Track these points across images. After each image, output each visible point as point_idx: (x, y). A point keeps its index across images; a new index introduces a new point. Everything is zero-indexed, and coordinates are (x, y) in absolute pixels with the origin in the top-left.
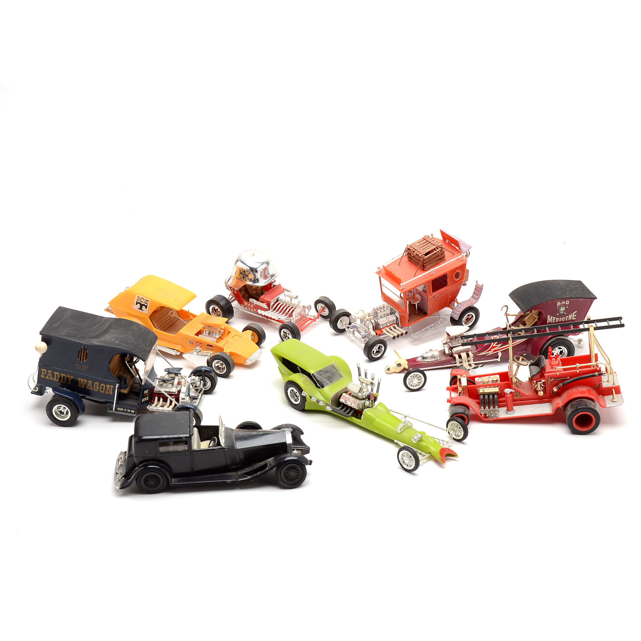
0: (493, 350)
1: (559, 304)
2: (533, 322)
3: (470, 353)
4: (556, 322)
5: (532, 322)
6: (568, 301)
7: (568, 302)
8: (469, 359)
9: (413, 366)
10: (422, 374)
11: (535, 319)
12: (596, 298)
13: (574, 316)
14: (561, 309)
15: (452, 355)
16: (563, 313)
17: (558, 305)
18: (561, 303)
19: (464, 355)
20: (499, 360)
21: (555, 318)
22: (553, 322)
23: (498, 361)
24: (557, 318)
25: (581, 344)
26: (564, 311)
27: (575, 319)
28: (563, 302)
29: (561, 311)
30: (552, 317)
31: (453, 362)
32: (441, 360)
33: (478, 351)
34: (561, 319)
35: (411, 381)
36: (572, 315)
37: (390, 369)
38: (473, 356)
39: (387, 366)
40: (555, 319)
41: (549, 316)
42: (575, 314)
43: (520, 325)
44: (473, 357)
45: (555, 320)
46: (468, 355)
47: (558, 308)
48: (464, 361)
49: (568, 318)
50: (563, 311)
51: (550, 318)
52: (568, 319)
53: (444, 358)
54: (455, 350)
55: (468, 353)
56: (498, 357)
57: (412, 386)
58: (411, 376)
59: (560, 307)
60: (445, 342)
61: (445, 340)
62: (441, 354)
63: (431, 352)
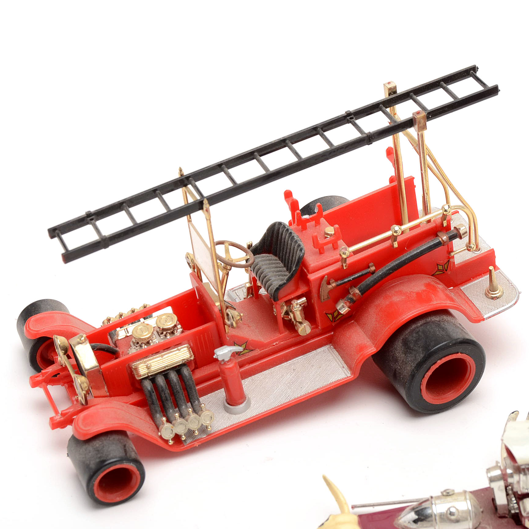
15: (517, 519)
53: (489, 527)
60: (498, 472)
61: (497, 467)
62: (479, 507)
63: (449, 499)
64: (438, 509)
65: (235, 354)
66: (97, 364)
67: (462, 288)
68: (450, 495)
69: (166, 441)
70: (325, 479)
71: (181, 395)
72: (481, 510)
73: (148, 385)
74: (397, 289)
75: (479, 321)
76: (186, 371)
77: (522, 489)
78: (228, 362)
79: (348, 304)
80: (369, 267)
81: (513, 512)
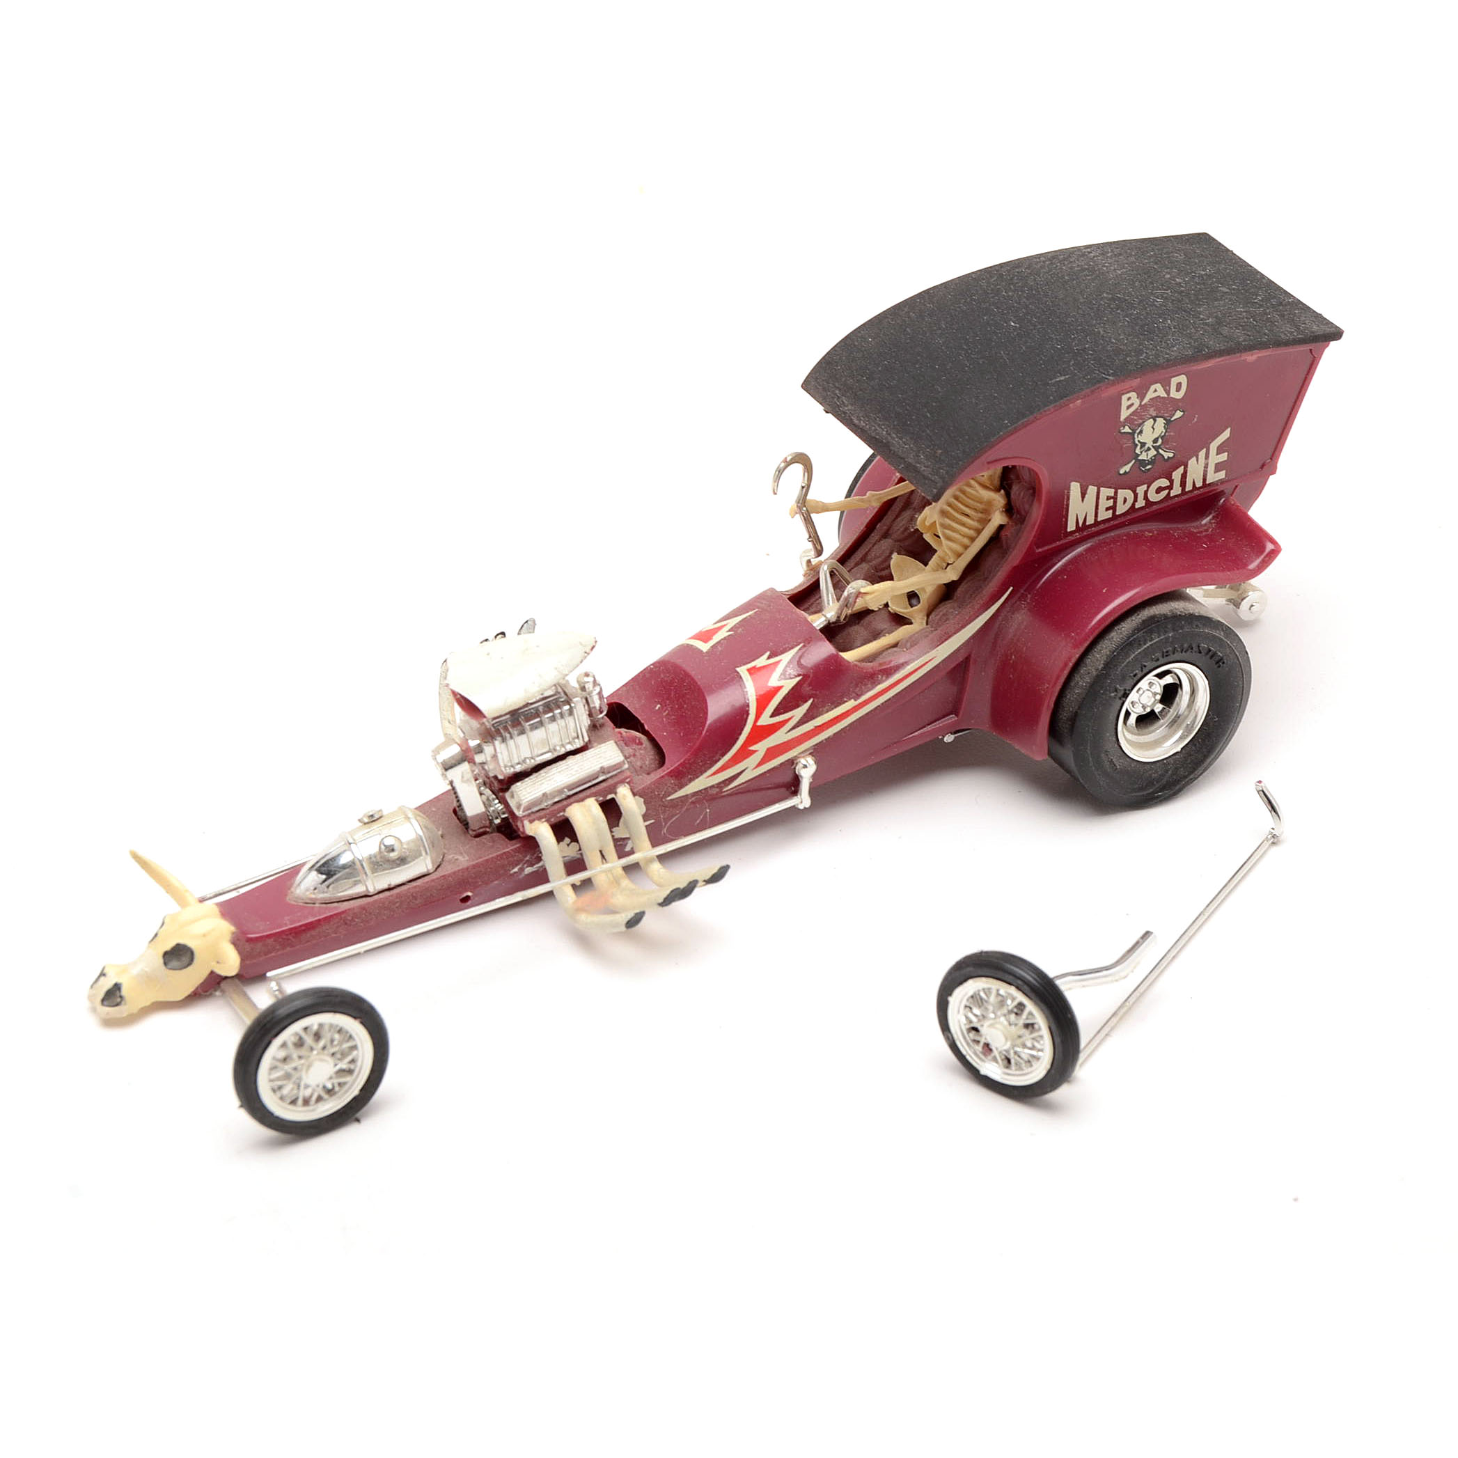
0: (761, 747)
1: (1129, 403)
2: (979, 532)
3: (624, 796)
4: (1118, 513)
5: (971, 533)
6: (1183, 379)
7: (1179, 386)
8: (620, 832)
9: (270, 941)
10: (355, 1018)
11: (986, 512)
12: (1337, 334)
13: (1215, 459)
14: (1141, 432)
15: (508, 828)
16: (1153, 452)
17: (1124, 414)
18: (1141, 396)
19: (587, 816)
20: (803, 800)
21: (1111, 492)
22: (1099, 519)
23: (801, 807)
24: (1122, 493)
25: (1245, 605)
26: (1160, 441)
27: (1222, 475)
28: (1153, 388)
29: (1143, 444)
30: (1092, 490)
31: (522, 870)
32: (447, 869)
33: (670, 774)
34: (1146, 493)
35: (287, 1076)
36: (1207, 457)
37: (124, 992)
38: (644, 809)
39: (103, 974)
40: (1108, 498)
41: (1075, 488)
42: (1220, 450)
43: (895, 556)
44: (645, 817)
45: (1111, 503)
46: (611, 810)
47: (1127, 429)
48: (592, 858)
49: (1184, 476)
50: (1155, 441)
51: (1083, 495)
52: (1183, 484)
53: (463, 857)
54: (525, 793)
55: (613, 800)
56: (793, 786)
57: (294, 1102)
58: (284, 1045)
59: (1136, 421)
60: (454, 750)
61: (449, 741)
62: (433, 828)
63: (375, 826)
64: (367, 847)
68: (378, 819)
70: (136, 857)
72: (440, 833)
77: (503, 769)
81: (497, 821)
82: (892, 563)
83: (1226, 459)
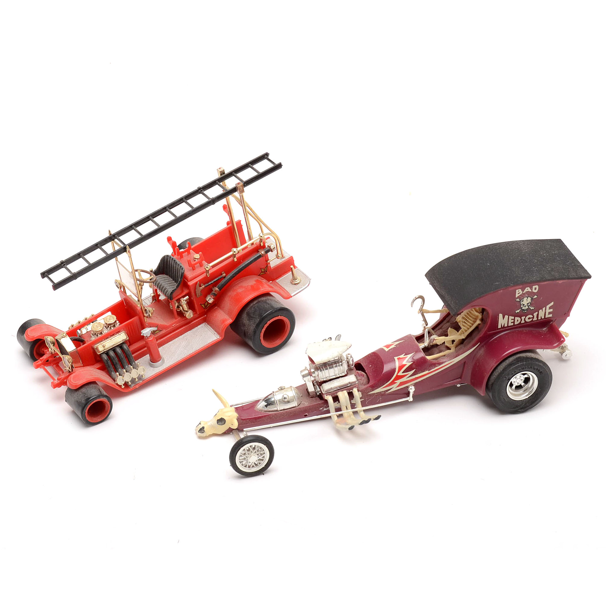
0: (398, 382)
1: (519, 292)
2: (473, 325)
3: (355, 391)
4: (515, 324)
5: (471, 325)
6: (537, 287)
7: (535, 289)
8: (353, 402)
9: (248, 420)
10: (265, 445)
11: (476, 319)
12: (590, 277)
13: (548, 311)
14: (523, 301)
15: (321, 397)
16: (527, 307)
17: (517, 295)
18: (523, 291)
19: (343, 396)
20: (410, 399)
21: (513, 318)
22: (509, 325)
23: (410, 401)
24: (516, 318)
26: (529, 304)
27: (551, 315)
28: (527, 288)
29: (523, 305)
30: (506, 317)
31: (323, 409)
32: (301, 406)
33: (370, 386)
34: (525, 319)
35: (245, 459)
36: (546, 310)
37: (205, 430)
38: (361, 396)
39: (200, 424)
40: (512, 319)
41: (501, 316)
42: (550, 308)
43: (449, 328)
44: (361, 398)
45: (513, 321)
46: (351, 395)
47: (518, 300)
48: (344, 408)
49: (538, 315)
50: (528, 304)
51: (503, 318)
52: (537, 317)
53: (306, 403)
54: (326, 387)
55: (352, 392)
56: (408, 394)
57: (246, 466)
58: (244, 450)
59: (521, 297)
60: (307, 372)
61: (306, 369)
62: (299, 394)
63: (282, 391)
64: (278, 397)
65: (153, 333)
66: (75, 348)
67: (277, 281)
68: (283, 389)
69: (120, 386)
70: (214, 391)
71: (125, 361)
72: (301, 395)
73: (105, 357)
74: (240, 285)
75: (289, 298)
76: (125, 347)
77: (320, 379)
78: (149, 337)
79: (213, 297)
80: (222, 274)
81: (318, 394)
82: (449, 330)
83: (552, 311)
